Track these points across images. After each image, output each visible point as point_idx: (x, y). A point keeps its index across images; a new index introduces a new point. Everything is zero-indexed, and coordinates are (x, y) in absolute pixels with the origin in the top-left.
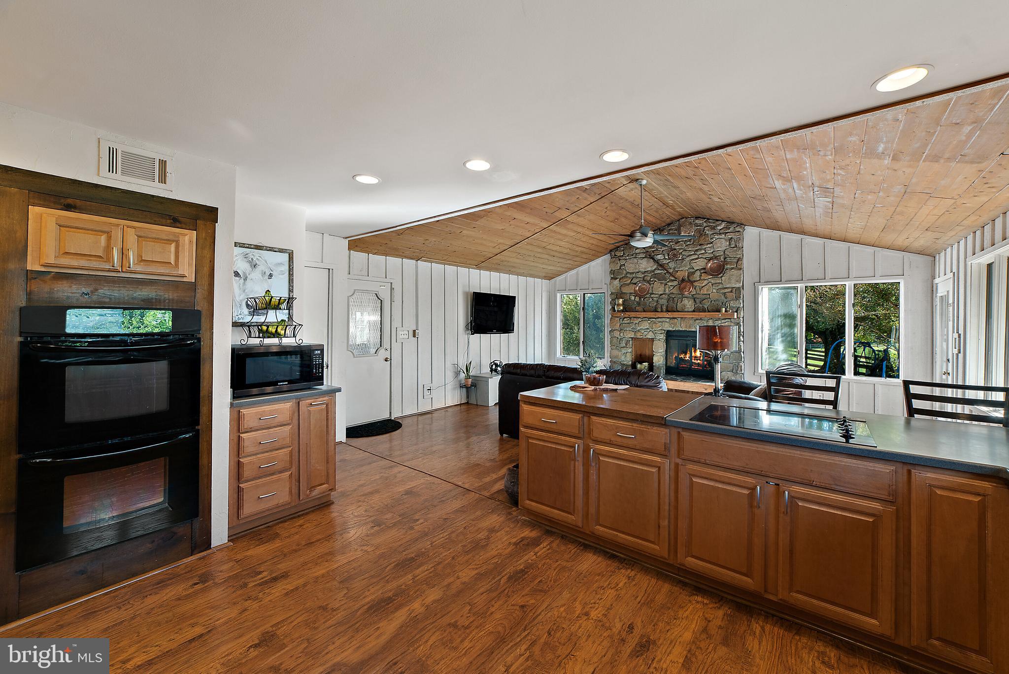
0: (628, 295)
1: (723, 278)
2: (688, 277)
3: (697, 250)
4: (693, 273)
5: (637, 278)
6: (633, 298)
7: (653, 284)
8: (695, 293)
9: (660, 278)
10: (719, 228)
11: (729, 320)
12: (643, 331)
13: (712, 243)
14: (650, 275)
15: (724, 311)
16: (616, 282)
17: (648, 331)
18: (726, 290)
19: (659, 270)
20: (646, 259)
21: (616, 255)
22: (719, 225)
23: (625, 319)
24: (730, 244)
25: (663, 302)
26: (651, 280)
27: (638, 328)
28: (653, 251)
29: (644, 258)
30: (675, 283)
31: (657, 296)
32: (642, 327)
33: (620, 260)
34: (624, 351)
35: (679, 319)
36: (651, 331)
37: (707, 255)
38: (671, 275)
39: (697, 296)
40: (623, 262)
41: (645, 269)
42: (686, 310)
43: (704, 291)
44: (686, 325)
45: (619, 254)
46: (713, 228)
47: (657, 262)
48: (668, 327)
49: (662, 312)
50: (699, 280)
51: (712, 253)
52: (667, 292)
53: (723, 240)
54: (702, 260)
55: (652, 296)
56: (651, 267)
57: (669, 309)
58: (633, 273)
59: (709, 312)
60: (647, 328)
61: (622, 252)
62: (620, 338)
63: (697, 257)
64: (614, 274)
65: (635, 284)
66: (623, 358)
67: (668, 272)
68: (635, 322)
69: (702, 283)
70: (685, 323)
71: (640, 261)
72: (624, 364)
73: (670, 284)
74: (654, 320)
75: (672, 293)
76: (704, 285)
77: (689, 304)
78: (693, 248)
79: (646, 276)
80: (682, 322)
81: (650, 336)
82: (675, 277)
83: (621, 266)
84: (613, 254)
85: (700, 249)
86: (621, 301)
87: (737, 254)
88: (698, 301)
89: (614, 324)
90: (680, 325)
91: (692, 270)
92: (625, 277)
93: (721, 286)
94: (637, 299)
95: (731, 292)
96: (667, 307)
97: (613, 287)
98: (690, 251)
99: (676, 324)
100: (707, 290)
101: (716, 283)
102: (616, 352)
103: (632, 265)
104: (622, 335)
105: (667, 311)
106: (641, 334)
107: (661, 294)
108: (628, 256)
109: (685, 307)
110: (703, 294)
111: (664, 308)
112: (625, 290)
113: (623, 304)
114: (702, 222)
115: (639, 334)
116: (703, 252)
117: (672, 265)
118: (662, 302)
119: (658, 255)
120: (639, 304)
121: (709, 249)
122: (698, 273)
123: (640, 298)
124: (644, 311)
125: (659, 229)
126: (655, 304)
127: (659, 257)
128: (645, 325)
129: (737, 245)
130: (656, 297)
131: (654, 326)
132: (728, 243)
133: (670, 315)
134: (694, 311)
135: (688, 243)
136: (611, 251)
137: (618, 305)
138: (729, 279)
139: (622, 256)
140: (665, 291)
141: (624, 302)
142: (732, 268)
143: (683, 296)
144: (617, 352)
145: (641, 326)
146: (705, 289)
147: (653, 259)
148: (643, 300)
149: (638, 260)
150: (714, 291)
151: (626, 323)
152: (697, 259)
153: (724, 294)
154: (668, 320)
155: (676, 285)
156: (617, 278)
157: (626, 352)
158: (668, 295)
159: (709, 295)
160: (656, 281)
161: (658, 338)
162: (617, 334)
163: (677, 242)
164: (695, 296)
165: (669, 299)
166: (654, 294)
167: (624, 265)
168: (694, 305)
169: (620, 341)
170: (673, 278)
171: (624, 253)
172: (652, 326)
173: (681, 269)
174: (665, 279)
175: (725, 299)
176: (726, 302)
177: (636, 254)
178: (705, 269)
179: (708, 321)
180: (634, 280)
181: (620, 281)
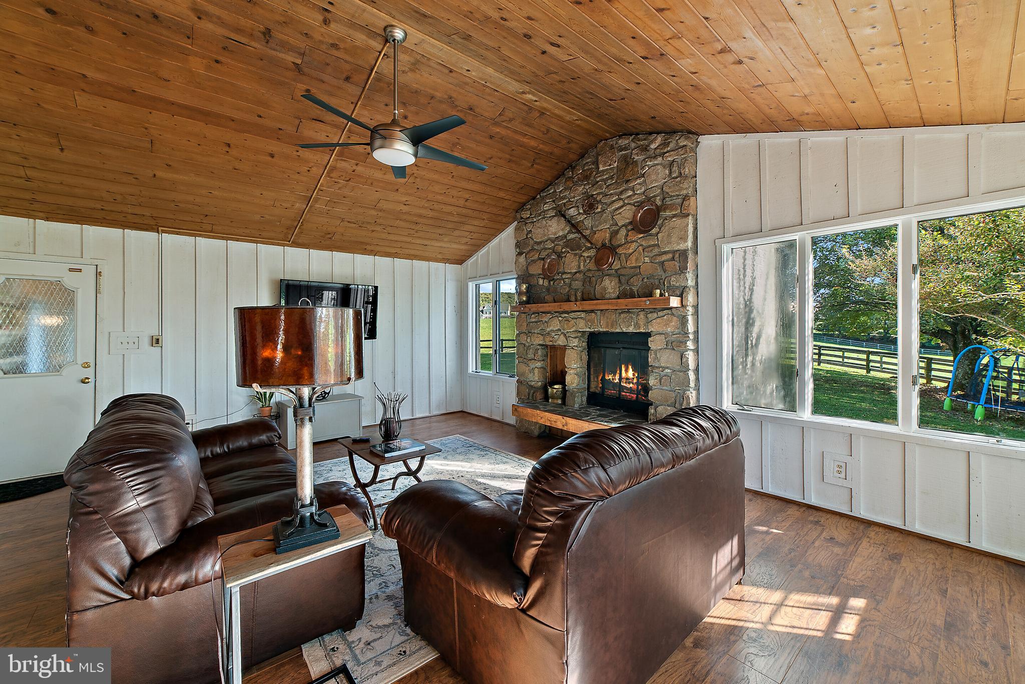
0: (534, 277)
1: (659, 235)
2: (609, 240)
3: (621, 193)
4: (617, 232)
5: (546, 249)
6: (541, 282)
7: (565, 256)
8: (619, 266)
9: (573, 246)
10: (653, 146)
12: (553, 334)
13: (643, 176)
14: (561, 243)
15: (658, 296)
16: (522, 259)
17: (560, 333)
18: (664, 257)
19: (572, 233)
20: (556, 218)
21: (522, 218)
22: (652, 142)
23: (533, 316)
24: (670, 173)
25: (577, 284)
26: (564, 250)
27: (548, 329)
28: (564, 204)
29: (553, 216)
30: (592, 252)
31: (569, 276)
32: (552, 328)
33: (526, 224)
34: (532, 365)
35: (598, 312)
36: (562, 333)
37: (637, 199)
38: (587, 239)
39: (623, 271)
40: (529, 227)
41: (555, 234)
42: (607, 296)
43: (632, 263)
44: (607, 322)
45: (526, 214)
46: (645, 149)
47: (569, 220)
49: (576, 301)
50: (625, 244)
51: (644, 192)
52: (582, 268)
53: (659, 167)
54: (628, 207)
55: (564, 276)
56: (563, 230)
57: (585, 296)
58: (541, 242)
59: (640, 297)
60: (558, 330)
61: (529, 212)
62: (527, 345)
63: (621, 203)
64: (520, 249)
65: (543, 259)
66: (532, 376)
67: (583, 235)
68: (544, 319)
69: (630, 248)
70: (606, 318)
71: (550, 223)
72: (532, 386)
73: (585, 254)
74: (567, 315)
75: (589, 270)
76: (631, 251)
77: (611, 286)
78: (616, 189)
79: (556, 245)
80: (602, 317)
81: (561, 341)
82: (591, 243)
83: (527, 234)
84: (519, 216)
85: (626, 190)
87: (682, 189)
88: (623, 279)
89: (521, 323)
91: (615, 228)
92: (533, 250)
93: (656, 251)
94: (546, 283)
95: (673, 259)
96: (583, 292)
97: (518, 267)
98: (611, 194)
100: (637, 260)
101: (650, 246)
103: (540, 230)
104: (529, 340)
105: (583, 300)
106: (551, 339)
107: (575, 273)
108: (535, 216)
109: (605, 291)
110: (632, 268)
111: (579, 294)
112: (531, 270)
114: (627, 142)
115: (549, 339)
116: (630, 193)
117: (588, 223)
119: (570, 209)
120: (548, 290)
121: (638, 187)
122: (623, 232)
123: (549, 281)
124: (555, 302)
126: (567, 290)
127: (572, 212)
128: (555, 325)
129: (682, 172)
130: (568, 278)
131: (566, 326)
132: (667, 172)
133: (588, 305)
134: (618, 298)
135: (609, 182)
136: (517, 212)
138: (669, 235)
139: (529, 218)
140: (579, 267)
141: (527, 288)
142: (674, 216)
143: (603, 274)
144: (524, 367)
145: (551, 326)
146: (633, 258)
147: (564, 216)
148: (553, 284)
149: (547, 221)
150: (647, 260)
151: (533, 322)
152: (622, 207)
153: (662, 264)
154: (583, 315)
155: (594, 256)
156: (523, 253)
157: (534, 366)
158: (584, 275)
159: (639, 267)
160: (569, 253)
161: (571, 345)
162: (523, 339)
163: (595, 184)
164: (619, 272)
165: (585, 280)
166: (566, 273)
167: (531, 231)
168: (619, 288)
169: (527, 350)
170: (589, 245)
171: (531, 213)
172: (564, 325)
173: (600, 228)
174: (580, 248)
175: (663, 274)
176: (665, 279)
177: (545, 212)
178: (632, 222)
179: (638, 314)
180: (542, 253)
181: (526, 257)
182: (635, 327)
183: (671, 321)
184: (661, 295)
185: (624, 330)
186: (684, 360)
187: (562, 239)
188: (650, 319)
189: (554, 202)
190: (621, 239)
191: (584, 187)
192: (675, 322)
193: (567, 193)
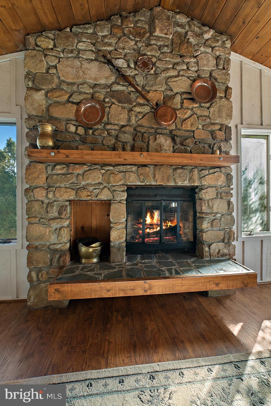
0: (62, 121)
1: (211, 109)
2: (164, 102)
3: (176, 64)
5: (80, 93)
6: (73, 128)
7: (110, 107)
8: (174, 128)
9: (121, 99)
12: (92, 188)
13: (196, 57)
14: (104, 91)
16: (39, 96)
17: (102, 186)
18: (216, 128)
19: (118, 84)
20: (97, 63)
21: (38, 46)
23: (58, 167)
24: (217, 64)
25: (127, 138)
26: (106, 100)
27: (83, 183)
28: (110, 52)
29: (92, 60)
30: (146, 109)
31: (116, 127)
32: (89, 181)
33: (46, 55)
34: (55, 225)
35: (152, 166)
36: (105, 187)
37: (190, 74)
38: (140, 94)
39: (178, 133)
40: (52, 61)
41: (95, 79)
42: (163, 152)
43: (188, 127)
44: (163, 176)
45: (42, 43)
47: (117, 70)
48: (134, 181)
50: (180, 109)
51: (196, 72)
52: (133, 121)
53: (210, 55)
54: (184, 79)
55: (109, 127)
56: (106, 78)
57: (136, 150)
58: (73, 84)
60: (99, 183)
61: (52, 43)
62: (47, 201)
63: (177, 73)
64: (33, 83)
65: (77, 103)
66: (54, 238)
67: (136, 90)
68: (76, 172)
69: (185, 114)
70: (161, 171)
71: (86, 65)
73: (138, 109)
74: (112, 167)
75: (141, 125)
76: (186, 116)
77: (165, 142)
79: (96, 92)
80: (157, 172)
81: (105, 195)
82: (146, 101)
83: (48, 68)
84: (32, 41)
85: (182, 64)
86: (49, 129)
88: (178, 141)
89: (35, 175)
90: (154, 177)
91: (169, 93)
92: (58, 89)
93: (208, 121)
94: (81, 130)
95: (220, 130)
96: (133, 147)
97: (32, 105)
99: (148, 175)
100: (192, 125)
101: (201, 116)
102: (38, 230)
103: (70, 69)
104: (51, 195)
106: (89, 194)
107: (123, 126)
108: (63, 51)
109: (161, 147)
110: (184, 131)
112: (56, 112)
114: (183, 20)
115: (85, 193)
116: (185, 67)
117: (140, 80)
118: (123, 137)
119: (117, 59)
121: (193, 65)
122: (178, 98)
123: (86, 129)
125: (121, 15)
126: (113, 142)
127: (120, 63)
128: (97, 176)
130: (114, 130)
131: (112, 179)
132: (215, 62)
136: (28, 35)
137: (43, 136)
138: (218, 111)
139: (52, 49)
140: (129, 119)
142: (222, 98)
143: (157, 131)
145: (88, 179)
146: (189, 122)
147: (109, 63)
148: (92, 133)
149: (83, 62)
150: (200, 126)
151: (59, 174)
152: (175, 76)
153: (212, 133)
155: (147, 113)
156: (40, 90)
157: (59, 226)
158: (135, 129)
159: (193, 132)
160: (114, 104)
161: (118, 199)
162: (40, 194)
163: (148, 45)
164: (174, 133)
165: (136, 135)
166: (111, 124)
167: (55, 67)
168: (173, 147)
169: (47, 207)
170: (141, 101)
171: (55, 46)
172: (109, 179)
173: (153, 89)
174: (130, 102)
175: (212, 140)
176: (214, 144)
177: (79, 51)
178: (190, 93)
179: (191, 171)
180: (74, 96)
181: (46, 95)
182: (189, 181)
183: (220, 177)
185: (180, 184)
187: (105, 88)
188: (202, 175)
189: (94, 44)
190: (177, 104)
191: (136, 44)
192: (223, 178)
193: (113, 41)
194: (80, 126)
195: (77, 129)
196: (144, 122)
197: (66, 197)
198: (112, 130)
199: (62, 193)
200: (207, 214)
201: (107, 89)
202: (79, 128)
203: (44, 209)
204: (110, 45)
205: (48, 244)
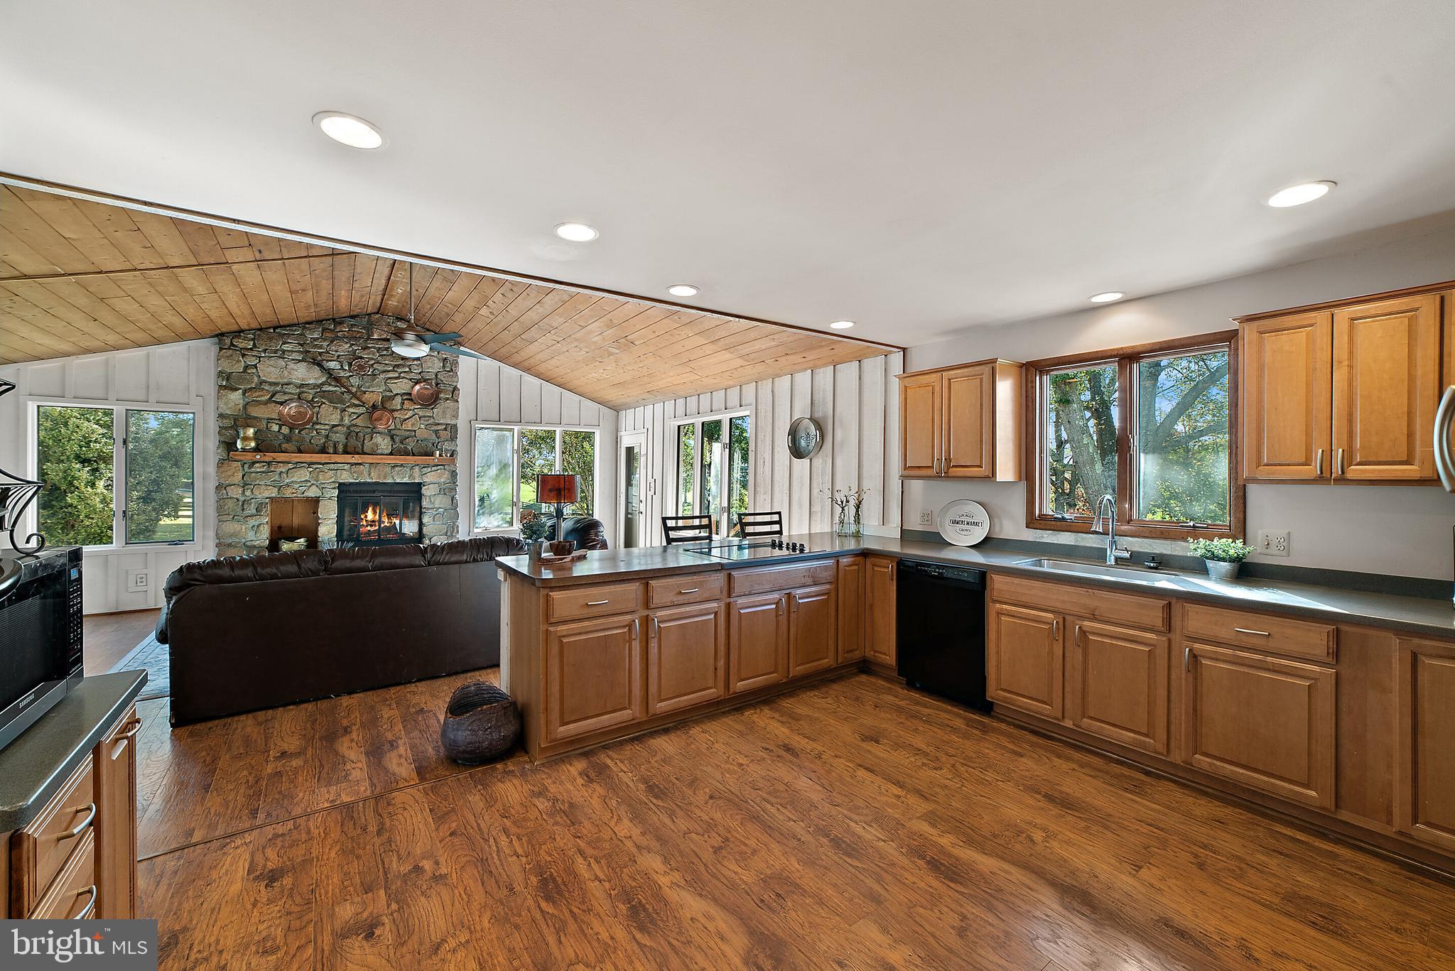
0: (264, 423)
1: (435, 410)
2: (382, 403)
3: (397, 366)
4: (392, 398)
5: (285, 393)
6: (276, 428)
7: (319, 407)
8: (393, 427)
9: (333, 399)
11: (442, 467)
12: (298, 485)
13: (419, 359)
14: (312, 391)
15: (438, 456)
16: (236, 397)
17: (309, 484)
18: (440, 427)
19: (330, 385)
20: (305, 364)
21: (232, 344)
23: (257, 465)
24: (444, 367)
25: (339, 437)
26: (316, 400)
27: (287, 481)
28: (320, 354)
29: (300, 361)
30: (362, 410)
31: (327, 427)
32: (294, 479)
33: (243, 355)
34: (252, 522)
35: (367, 466)
36: (313, 484)
37: (412, 376)
38: (354, 395)
39: (397, 432)
40: (251, 361)
41: (303, 379)
42: (379, 451)
43: (408, 425)
44: (378, 474)
45: (240, 343)
47: (329, 372)
48: (346, 477)
49: (335, 453)
50: (400, 409)
51: (420, 373)
52: (346, 421)
53: (435, 359)
54: (405, 380)
55: (318, 427)
56: (316, 378)
57: (349, 450)
58: (276, 384)
59: (414, 455)
60: (306, 481)
61: (252, 343)
62: (243, 499)
63: (397, 375)
64: (227, 382)
65: (281, 403)
66: (251, 535)
67: (349, 392)
68: (279, 470)
69: (406, 415)
70: (377, 470)
71: (291, 365)
72: (255, 546)
73: (351, 410)
74: (321, 466)
75: (355, 425)
76: (407, 417)
77: (383, 443)
78: (392, 361)
79: (304, 392)
80: (372, 470)
81: (313, 492)
82: (361, 402)
83: (246, 367)
84: (228, 341)
85: (403, 366)
86: (251, 432)
87: (453, 381)
88: (397, 439)
89: (230, 473)
90: (370, 475)
91: (388, 394)
92: (258, 388)
93: (431, 421)
94: (285, 430)
95: (445, 429)
96: (345, 446)
97: (226, 404)
98: (386, 364)
99: (362, 473)
100: (413, 425)
101: (424, 417)
102: (231, 527)
103: (273, 369)
104: (248, 493)
105: (346, 452)
106: (294, 491)
107: (334, 426)
108: (265, 351)
109: (377, 447)
110: (405, 430)
111: (340, 448)
112: (255, 412)
113: (256, 438)
115: (290, 490)
116: (407, 369)
117: (355, 381)
118: (334, 437)
119: (332, 361)
120: (288, 439)
121: (416, 367)
122: (399, 399)
123: (291, 429)
124: (300, 451)
125: (334, 320)
126: (323, 440)
127: (332, 365)
128: (303, 474)
129: (454, 369)
130: (325, 430)
131: (321, 477)
132: (442, 364)
133: (349, 459)
134: (391, 454)
135: (385, 353)
136: (222, 334)
137: (245, 439)
138: (443, 412)
139: (251, 349)
140: (342, 419)
141: (255, 433)
142: (447, 399)
143: (374, 431)
144: (236, 526)
145: (293, 477)
146: (409, 423)
147: (320, 365)
148: (299, 432)
149: (289, 363)
150: (422, 426)
151: (258, 472)
152: (396, 378)
153: (436, 432)
154: (347, 467)
155: (363, 413)
156: (237, 389)
157: (257, 523)
158: (348, 428)
159: (415, 431)
160: (324, 403)
161: (328, 496)
162: (236, 492)
163: (365, 348)
164: (393, 432)
165: (349, 434)
166: (321, 423)
167: (255, 366)
168: (392, 445)
169: (243, 505)
170: (357, 402)
171: (254, 345)
172: (318, 476)
173: (370, 390)
174: (343, 402)
175: (437, 439)
176: (438, 443)
177: (284, 352)
178: (410, 394)
179: (412, 468)
180: (277, 396)
181: (244, 394)
182: (409, 478)
183: (444, 474)
184: (440, 455)
185: (398, 481)
186: (455, 501)
187: (314, 389)
188: (424, 473)
189: (301, 345)
190: (396, 405)
191: (351, 346)
192: (447, 474)
193: (325, 344)
194: (284, 425)
195: (280, 428)
196: (359, 422)
197: (267, 494)
198: (322, 429)
199: (262, 491)
200: (428, 509)
201: (316, 389)
202: (283, 427)
203: (240, 506)
204: (321, 347)
205: (243, 541)
